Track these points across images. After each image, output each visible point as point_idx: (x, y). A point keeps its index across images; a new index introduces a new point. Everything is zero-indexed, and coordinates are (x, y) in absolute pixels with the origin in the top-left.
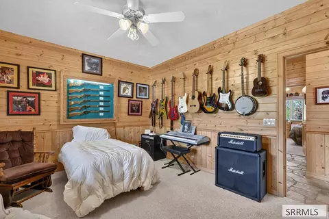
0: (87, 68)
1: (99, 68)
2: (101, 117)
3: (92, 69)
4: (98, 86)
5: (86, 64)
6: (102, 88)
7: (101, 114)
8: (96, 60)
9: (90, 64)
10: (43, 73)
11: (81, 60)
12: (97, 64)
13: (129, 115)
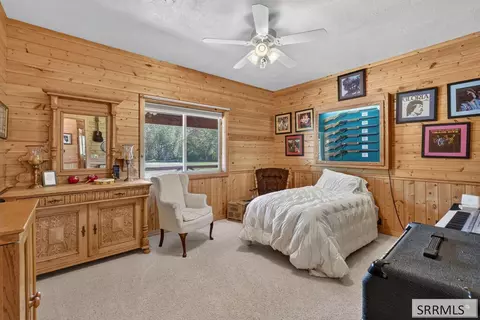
0: (344, 93)
1: (360, 87)
2: (365, 159)
3: (351, 91)
4: (359, 113)
5: (343, 87)
6: (365, 114)
7: (365, 155)
8: (355, 77)
9: (348, 86)
10: (304, 114)
11: (337, 86)
12: (356, 82)
13: (423, 156)
